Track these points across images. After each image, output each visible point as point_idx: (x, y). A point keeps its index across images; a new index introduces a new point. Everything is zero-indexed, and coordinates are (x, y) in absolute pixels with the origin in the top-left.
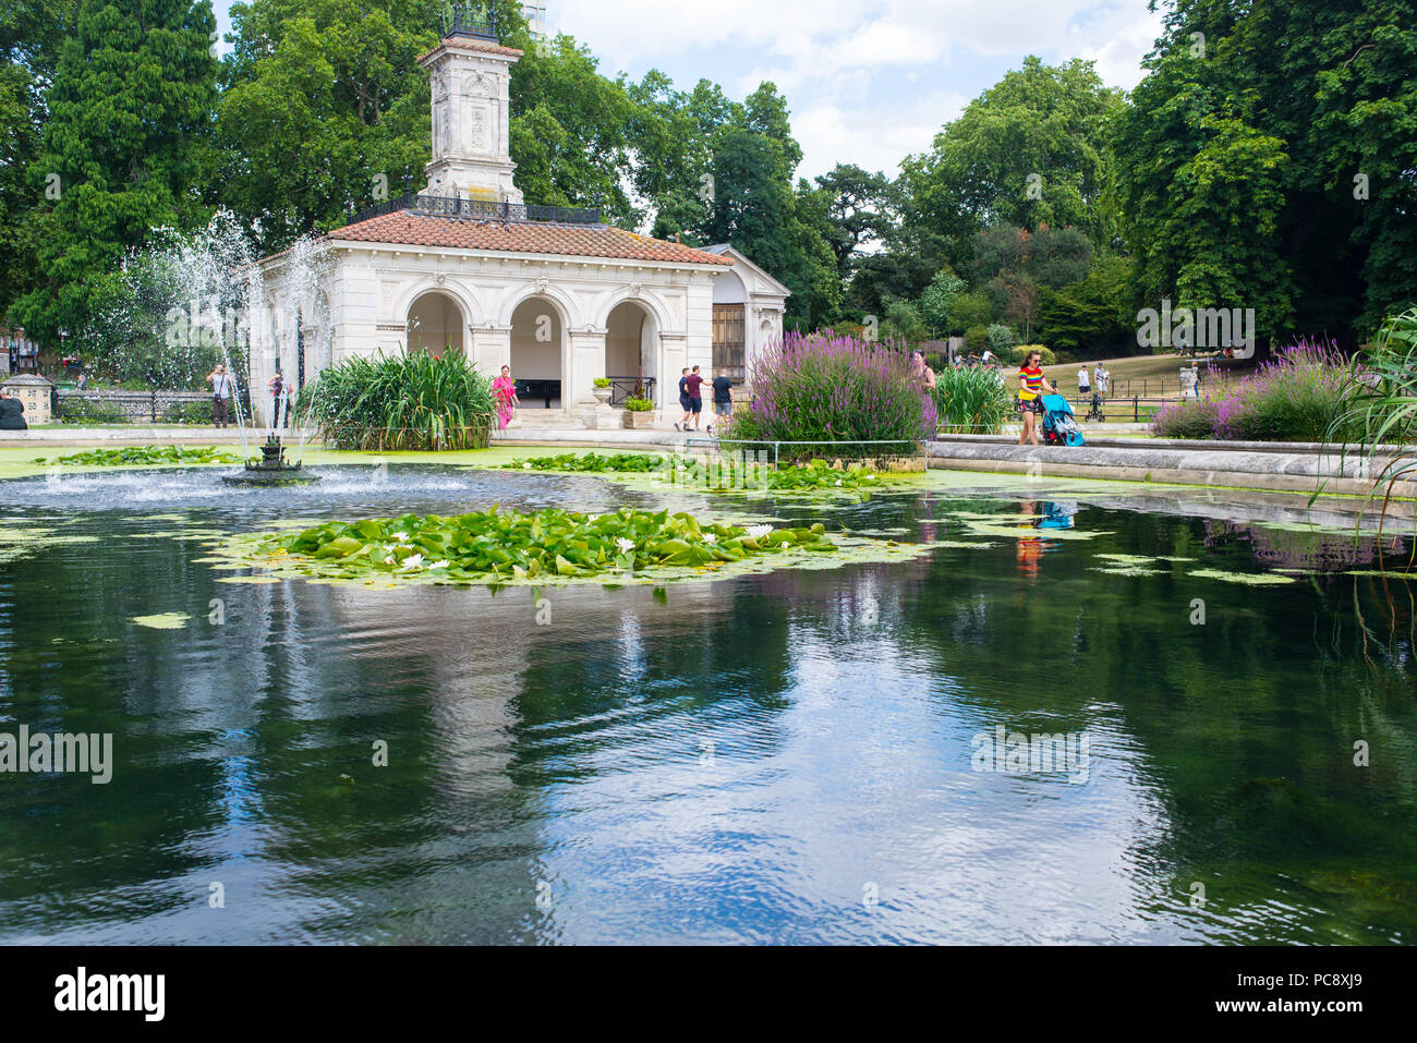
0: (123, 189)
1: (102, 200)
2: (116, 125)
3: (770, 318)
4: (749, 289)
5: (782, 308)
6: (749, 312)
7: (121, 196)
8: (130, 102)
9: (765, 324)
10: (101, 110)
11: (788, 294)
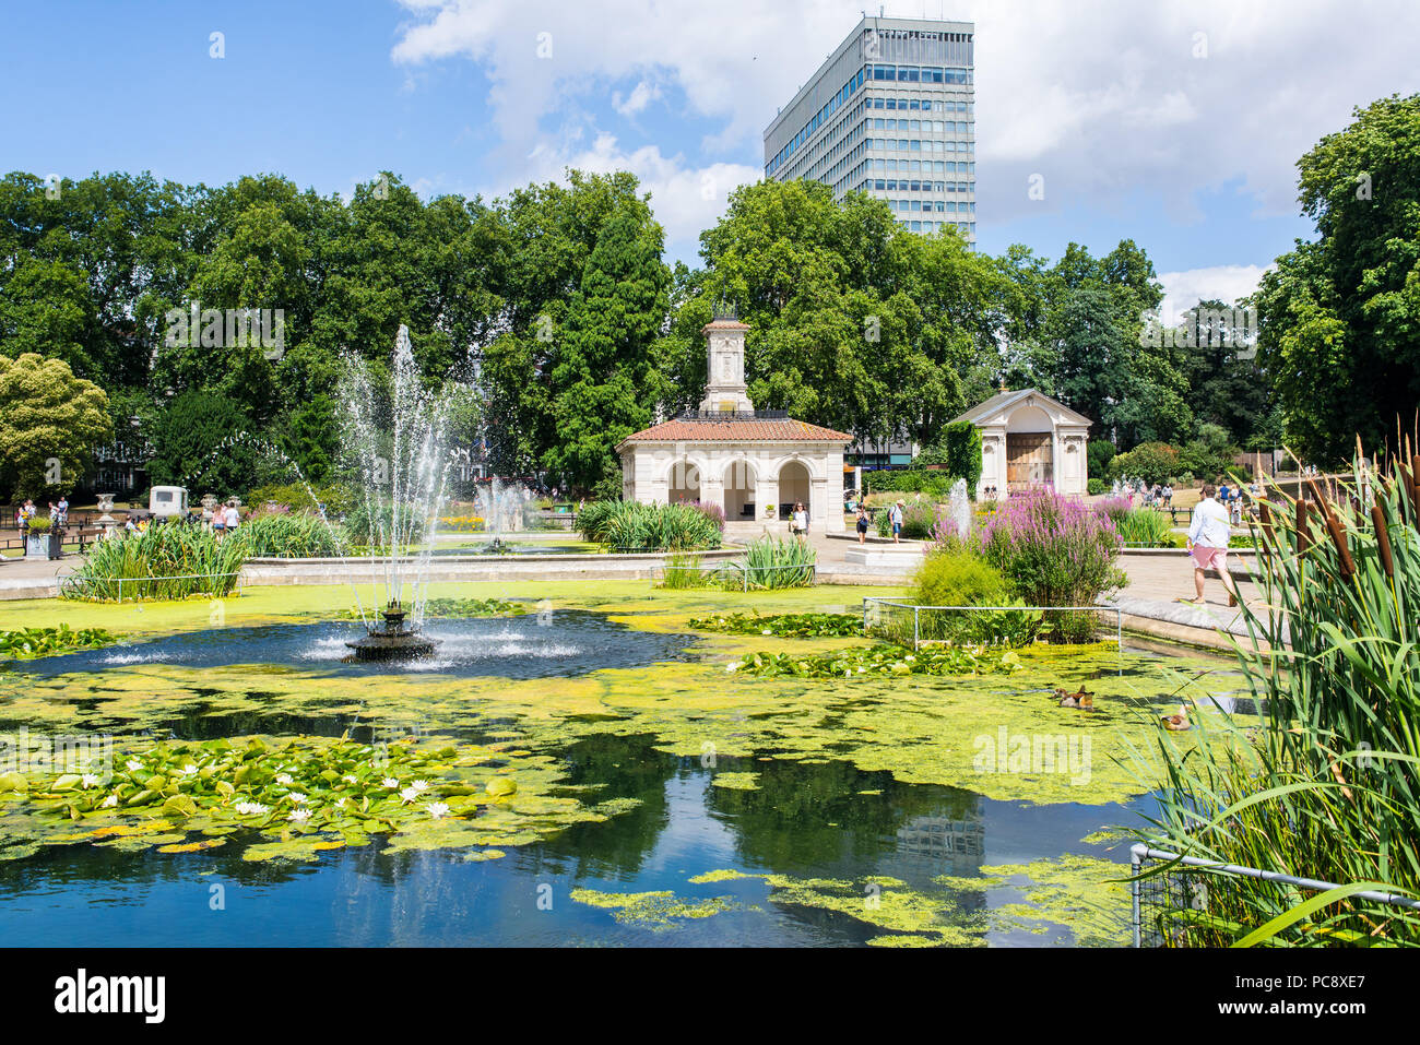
0: (603, 383)
1: (590, 391)
2: (597, 345)
3: (1075, 443)
4: (1055, 421)
5: (1085, 435)
6: (1055, 439)
7: (600, 387)
8: (606, 329)
9: (1070, 449)
10: (590, 336)
11: (1090, 423)
